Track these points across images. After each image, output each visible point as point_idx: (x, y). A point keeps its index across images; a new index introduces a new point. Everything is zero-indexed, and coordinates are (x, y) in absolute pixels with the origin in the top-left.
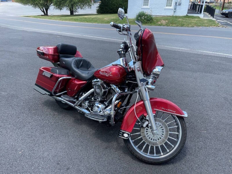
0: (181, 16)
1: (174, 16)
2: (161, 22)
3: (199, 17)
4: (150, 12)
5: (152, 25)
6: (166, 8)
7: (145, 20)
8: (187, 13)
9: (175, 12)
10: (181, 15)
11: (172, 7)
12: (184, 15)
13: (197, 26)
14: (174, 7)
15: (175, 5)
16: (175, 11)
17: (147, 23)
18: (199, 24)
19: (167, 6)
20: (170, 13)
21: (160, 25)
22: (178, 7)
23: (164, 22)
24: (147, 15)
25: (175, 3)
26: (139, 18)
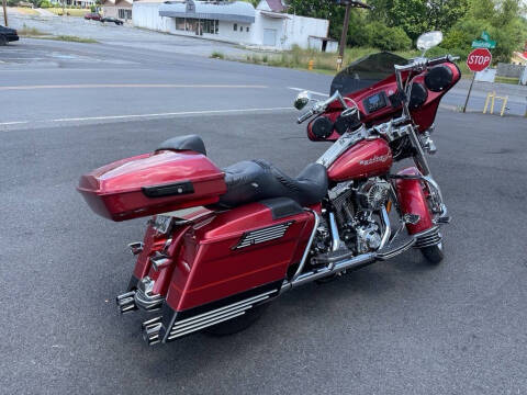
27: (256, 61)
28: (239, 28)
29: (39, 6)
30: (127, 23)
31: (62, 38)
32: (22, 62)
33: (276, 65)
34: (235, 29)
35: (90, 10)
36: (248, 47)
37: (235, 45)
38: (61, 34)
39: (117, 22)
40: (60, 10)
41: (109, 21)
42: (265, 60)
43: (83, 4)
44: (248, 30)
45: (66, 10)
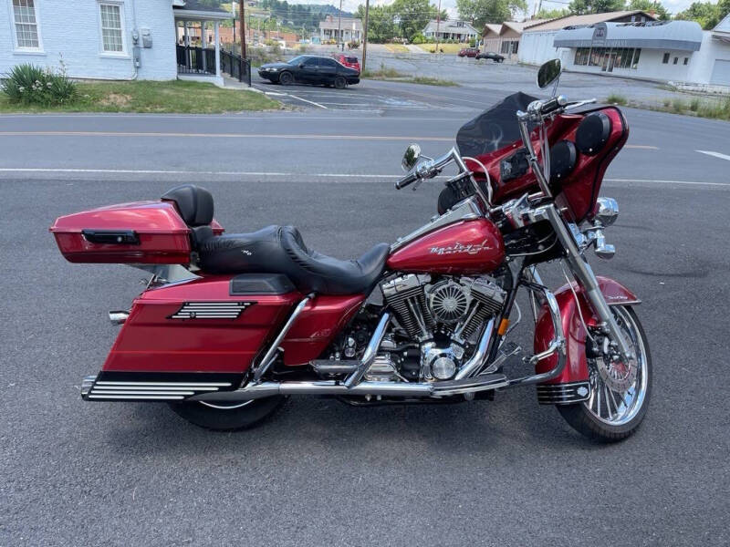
0: (162, 80)
1: (139, 79)
2: (108, 99)
3: (212, 86)
4: (60, 66)
5: (83, 111)
6: (103, 54)
7: (46, 96)
8: (176, 73)
9: (138, 67)
10: (161, 78)
11: (126, 53)
12: (170, 79)
13: (228, 110)
14: (132, 54)
15: (132, 46)
16: (137, 64)
17: (56, 104)
18: (232, 106)
19: (106, 48)
20: (126, 73)
21: (109, 110)
22: (144, 53)
23: (121, 100)
24: (51, 78)
25: (132, 42)
26: (22, 88)
27: (678, 109)
28: (671, 60)
29: (411, 42)
30: (510, 59)
31: (418, 81)
32: (344, 108)
33: (711, 115)
34: (666, 60)
35: (468, 46)
36: (680, 87)
37: (661, 85)
38: (420, 75)
39: (497, 59)
40: (432, 47)
41: (487, 57)
42: (694, 108)
43: (462, 38)
44: (686, 62)
45: (440, 46)
